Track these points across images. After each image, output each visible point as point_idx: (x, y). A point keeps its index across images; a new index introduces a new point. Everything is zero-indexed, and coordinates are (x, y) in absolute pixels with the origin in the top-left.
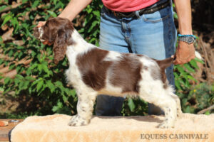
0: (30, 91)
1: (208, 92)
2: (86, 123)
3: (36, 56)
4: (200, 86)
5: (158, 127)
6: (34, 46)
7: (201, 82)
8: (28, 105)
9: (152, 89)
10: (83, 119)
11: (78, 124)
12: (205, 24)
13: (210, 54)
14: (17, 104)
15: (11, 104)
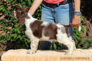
0: (11, 40)
1: (89, 42)
2: (34, 52)
3: (14, 25)
4: (85, 39)
5: (65, 54)
6: (13, 21)
7: (86, 37)
8: (10, 47)
9: (62, 37)
10: (33, 51)
11: (31, 53)
12: (88, 13)
13: (90, 26)
14: (6, 47)
15: (3, 46)
